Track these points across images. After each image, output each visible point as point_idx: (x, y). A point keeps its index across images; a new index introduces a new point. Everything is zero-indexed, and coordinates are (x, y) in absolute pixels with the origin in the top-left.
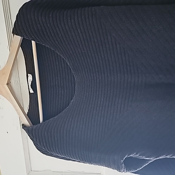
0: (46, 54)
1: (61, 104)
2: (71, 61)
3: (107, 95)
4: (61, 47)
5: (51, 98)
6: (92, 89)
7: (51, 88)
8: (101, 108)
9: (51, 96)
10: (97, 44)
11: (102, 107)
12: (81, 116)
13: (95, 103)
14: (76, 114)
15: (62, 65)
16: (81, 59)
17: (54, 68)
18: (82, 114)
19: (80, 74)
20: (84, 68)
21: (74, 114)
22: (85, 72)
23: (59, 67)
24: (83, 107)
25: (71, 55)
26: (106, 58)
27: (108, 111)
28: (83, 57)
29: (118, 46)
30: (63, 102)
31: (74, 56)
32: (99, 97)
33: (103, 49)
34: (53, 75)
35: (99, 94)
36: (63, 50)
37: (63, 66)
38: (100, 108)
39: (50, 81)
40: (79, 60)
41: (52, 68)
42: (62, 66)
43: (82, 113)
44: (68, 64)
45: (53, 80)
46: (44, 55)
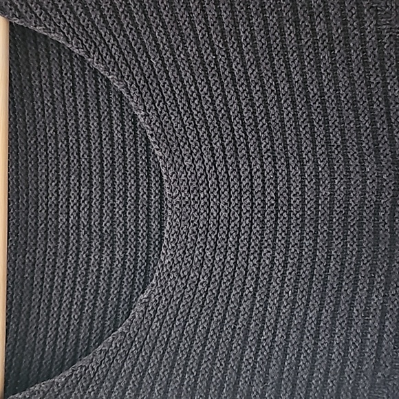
0: (51, 84)
1: (92, 318)
2: (154, 103)
3: (313, 268)
4: (115, 40)
5: (51, 287)
6: (238, 236)
7: (56, 240)
8: (280, 333)
9: (52, 280)
10: (272, 19)
11: (289, 327)
12: (183, 379)
13: (251, 310)
14: (160, 362)
15: (111, 133)
16: (199, 95)
17: (78, 148)
18: (186, 366)
19: (188, 163)
20: (209, 136)
21: (148, 364)
22: (213, 156)
23: (100, 144)
24: (196, 327)
25: (155, 76)
26: (313, 89)
27: (315, 353)
28: (208, 83)
29: (369, 25)
30: (106, 306)
31: (168, 78)
32: (270, 276)
33: (299, 41)
34: (68, 179)
35: (272, 262)
36: (121, 52)
37: (117, 136)
38: (274, 335)
39: (57, 205)
40: (188, 100)
41: (67, 146)
42: (112, 139)
43: (187, 359)
44: (140, 114)
45: (68, 200)
46: (41, 89)
